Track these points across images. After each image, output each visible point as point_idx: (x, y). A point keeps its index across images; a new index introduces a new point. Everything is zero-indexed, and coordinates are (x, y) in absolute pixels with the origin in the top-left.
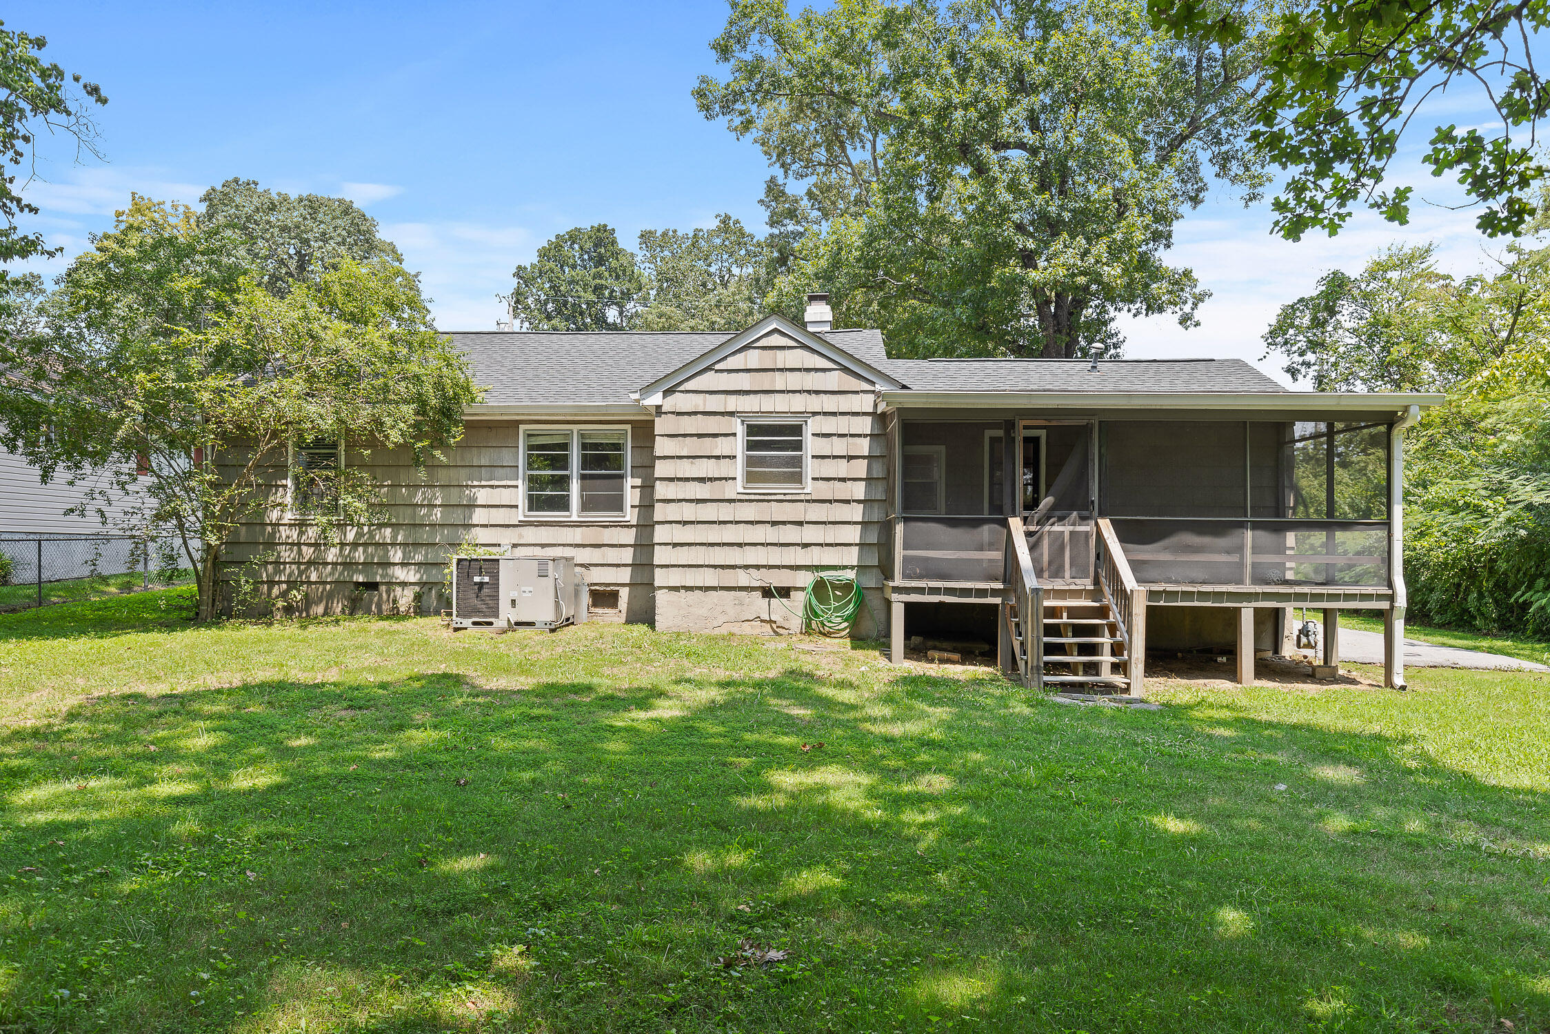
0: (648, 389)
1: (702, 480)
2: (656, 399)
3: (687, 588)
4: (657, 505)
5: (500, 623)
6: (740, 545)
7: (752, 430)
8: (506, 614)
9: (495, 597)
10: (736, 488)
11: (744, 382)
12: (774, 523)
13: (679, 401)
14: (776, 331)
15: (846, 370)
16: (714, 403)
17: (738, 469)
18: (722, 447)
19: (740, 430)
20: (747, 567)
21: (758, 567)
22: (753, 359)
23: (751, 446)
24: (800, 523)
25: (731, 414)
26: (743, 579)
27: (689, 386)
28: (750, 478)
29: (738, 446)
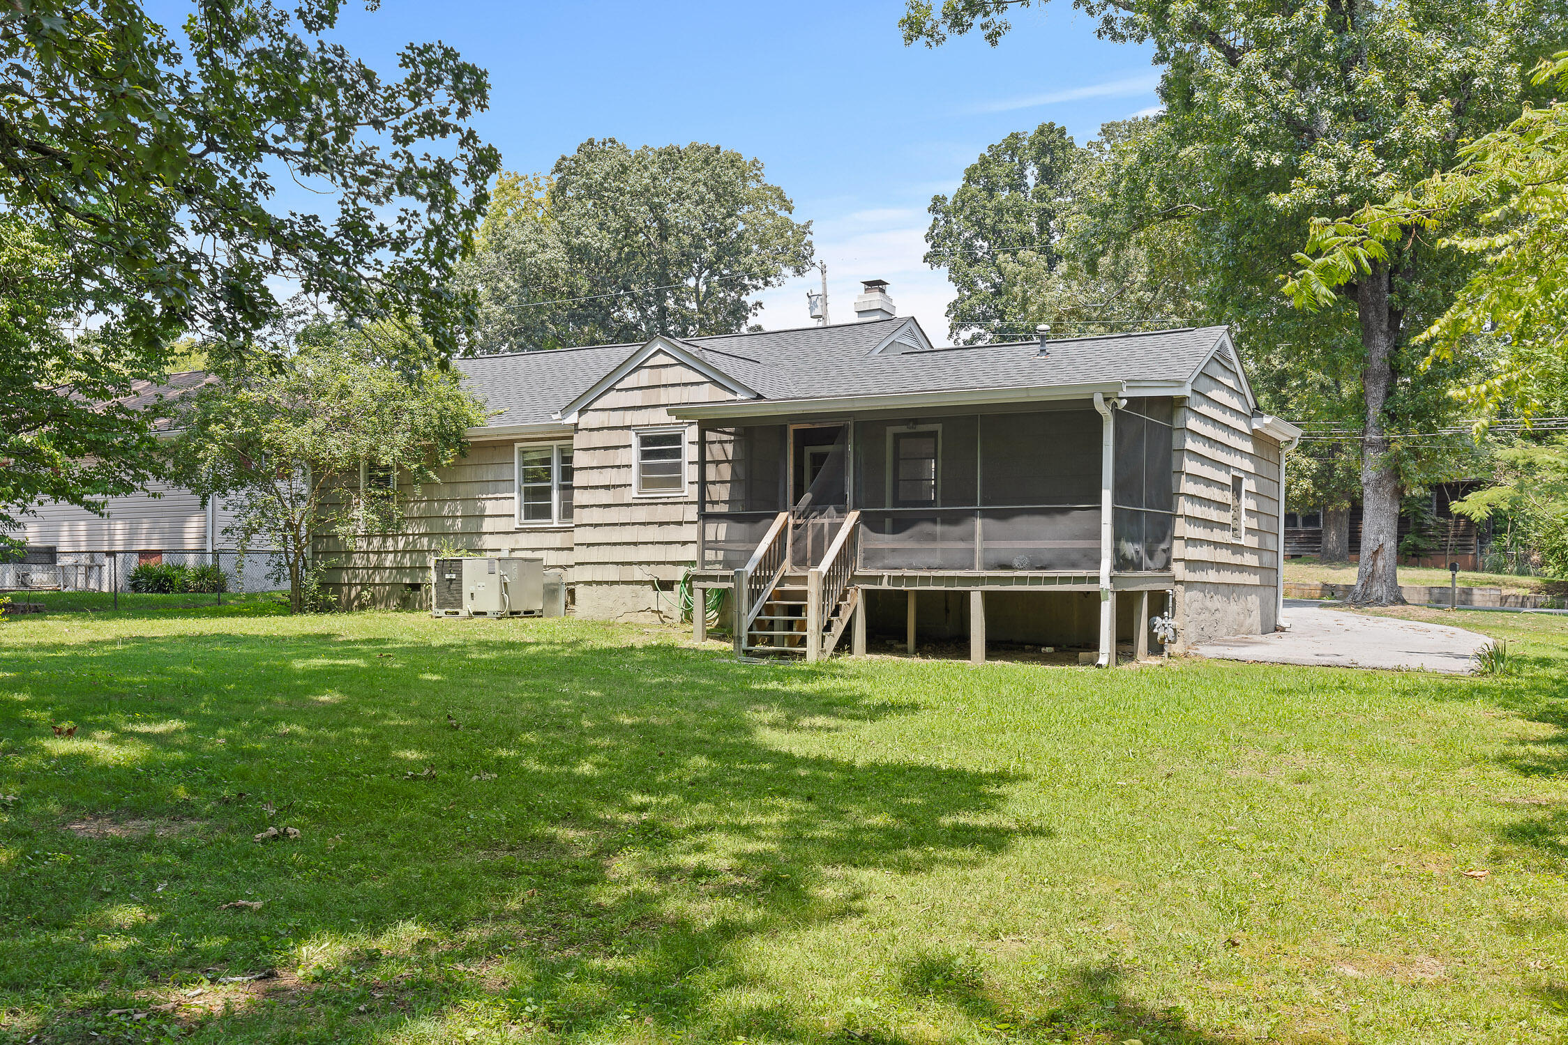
0: (566, 410)
1: (607, 487)
2: (572, 418)
3: (599, 583)
4: (576, 511)
5: (463, 613)
6: (635, 544)
7: (645, 441)
8: (468, 606)
9: (460, 592)
10: (632, 494)
11: (636, 398)
12: (661, 524)
13: (590, 419)
14: (660, 351)
15: (714, 382)
16: (616, 419)
17: (633, 476)
18: (621, 457)
19: (634, 440)
20: (640, 563)
21: (648, 563)
22: (643, 377)
23: (645, 455)
24: (680, 523)
25: (628, 428)
26: (638, 573)
27: (596, 405)
28: (645, 483)
29: (633, 456)
